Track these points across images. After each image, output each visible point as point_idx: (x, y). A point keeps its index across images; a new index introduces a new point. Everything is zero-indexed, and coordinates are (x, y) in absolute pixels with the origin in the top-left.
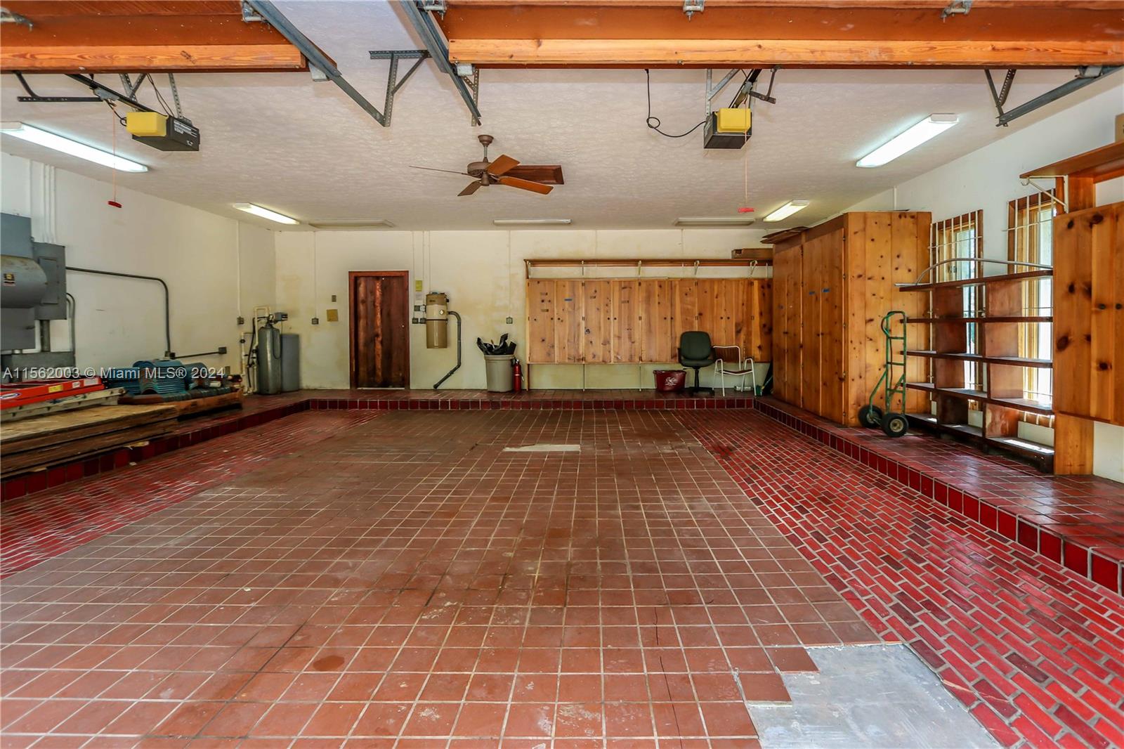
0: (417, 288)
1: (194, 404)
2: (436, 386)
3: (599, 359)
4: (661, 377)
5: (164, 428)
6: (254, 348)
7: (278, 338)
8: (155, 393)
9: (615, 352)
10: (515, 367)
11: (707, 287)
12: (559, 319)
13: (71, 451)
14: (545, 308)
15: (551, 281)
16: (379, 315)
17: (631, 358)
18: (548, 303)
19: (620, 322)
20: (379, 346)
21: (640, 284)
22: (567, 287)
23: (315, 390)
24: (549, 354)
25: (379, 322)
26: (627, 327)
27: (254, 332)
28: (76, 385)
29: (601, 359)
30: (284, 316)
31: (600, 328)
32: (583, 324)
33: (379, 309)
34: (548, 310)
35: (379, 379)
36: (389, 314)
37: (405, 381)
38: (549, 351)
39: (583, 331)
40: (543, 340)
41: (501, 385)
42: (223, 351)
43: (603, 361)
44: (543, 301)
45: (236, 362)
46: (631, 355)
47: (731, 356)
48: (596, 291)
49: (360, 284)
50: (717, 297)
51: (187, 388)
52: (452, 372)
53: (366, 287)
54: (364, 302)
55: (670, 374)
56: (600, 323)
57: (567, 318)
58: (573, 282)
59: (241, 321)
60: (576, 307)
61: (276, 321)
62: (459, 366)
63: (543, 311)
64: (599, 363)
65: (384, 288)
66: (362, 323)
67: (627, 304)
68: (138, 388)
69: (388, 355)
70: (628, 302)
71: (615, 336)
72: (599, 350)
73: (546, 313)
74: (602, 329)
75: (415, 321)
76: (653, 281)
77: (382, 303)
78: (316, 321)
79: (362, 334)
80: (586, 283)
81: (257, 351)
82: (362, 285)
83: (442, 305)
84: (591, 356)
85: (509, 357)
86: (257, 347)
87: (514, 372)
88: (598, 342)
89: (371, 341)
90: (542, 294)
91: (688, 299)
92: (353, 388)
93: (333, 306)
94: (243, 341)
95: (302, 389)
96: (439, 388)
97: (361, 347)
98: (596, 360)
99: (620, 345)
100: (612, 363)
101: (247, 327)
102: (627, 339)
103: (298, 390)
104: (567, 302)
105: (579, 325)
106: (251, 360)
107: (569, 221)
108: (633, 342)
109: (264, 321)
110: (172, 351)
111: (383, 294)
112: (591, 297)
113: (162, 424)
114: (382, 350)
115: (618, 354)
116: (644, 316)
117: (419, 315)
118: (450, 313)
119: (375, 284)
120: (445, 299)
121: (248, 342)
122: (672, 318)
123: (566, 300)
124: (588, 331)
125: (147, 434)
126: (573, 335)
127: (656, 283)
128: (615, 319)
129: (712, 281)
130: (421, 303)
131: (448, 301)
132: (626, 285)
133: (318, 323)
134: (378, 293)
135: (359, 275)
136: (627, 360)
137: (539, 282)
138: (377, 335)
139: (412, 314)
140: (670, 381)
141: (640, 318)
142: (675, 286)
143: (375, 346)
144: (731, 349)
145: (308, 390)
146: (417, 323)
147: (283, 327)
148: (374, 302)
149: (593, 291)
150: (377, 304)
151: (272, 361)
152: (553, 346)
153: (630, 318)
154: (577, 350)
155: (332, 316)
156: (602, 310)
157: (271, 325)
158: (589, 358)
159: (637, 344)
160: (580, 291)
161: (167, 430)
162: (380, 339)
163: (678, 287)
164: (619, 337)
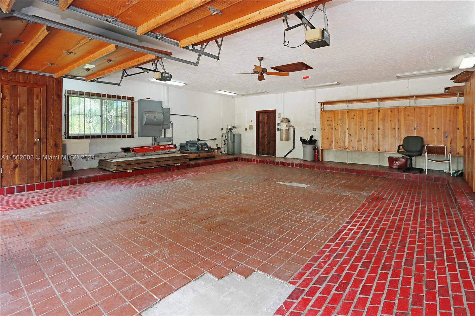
0: (279, 116)
1: (199, 155)
2: (285, 156)
3: (355, 149)
4: (391, 160)
5: (185, 161)
6: (226, 138)
7: (233, 135)
8: (188, 151)
9: (364, 146)
10: (315, 150)
11: (423, 111)
12: (335, 129)
13: (159, 164)
14: (329, 124)
15: (332, 111)
16: (266, 127)
17: (374, 149)
18: (330, 122)
19: (367, 131)
20: (266, 139)
21: (379, 111)
22: (340, 114)
23: (245, 154)
24: (330, 145)
25: (266, 130)
26: (371, 133)
27: (226, 133)
28: (167, 147)
29: (356, 149)
30: (235, 128)
31: (356, 133)
32: (347, 132)
33: (266, 125)
34: (330, 125)
35: (266, 152)
36: (269, 127)
37: (274, 154)
38: (331, 144)
39: (347, 134)
40: (328, 139)
41: (309, 158)
42: (215, 139)
43: (358, 150)
44: (328, 121)
45: (220, 143)
46: (373, 148)
47: (440, 151)
48: (354, 115)
49: (260, 115)
50: (430, 117)
51: (198, 150)
52: (291, 151)
53: (262, 117)
54: (261, 122)
55: (397, 159)
56: (356, 131)
57: (340, 129)
58: (343, 112)
59: (222, 129)
60: (344, 124)
61: (232, 130)
62: (294, 148)
63: (328, 125)
64: (355, 151)
65: (268, 117)
66: (261, 130)
67: (371, 122)
68: (185, 149)
69: (269, 143)
70: (372, 120)
71: (364, 137)
72: (355, 144)
73: (329, 126)
74: (357, 134)
75: (278, 129)
76: (387, 109)
77: (267, 122)
78: (246, 129)
79: (260, 134)
80: (349, 112)
81: (227, 140)
82: (261, 116)
83: (287, 123)
84: (351, 147)
85: (313, 146)
86: (227, 138)
87: (315, 152)
88: (355, 140)
89: (263, 137)
90: (327, 117)
91: (410, 118)
92: (257, 155)
93: (251, 124)
94: (222, 136)
95: (242, 154)
96: (286, 157)
97: (260, 139)
98: (354, 149)
99: (367, 142)
100: (363, 151)
101: (224, 131)
102: (371, 140)
103: (240, 153)
104: (340, 121)
105: (345, 132)
106: (225, 142)
107: (336, 83)
108: (375, 141)
109: (228, 129)
110: (199, 138)
111: (268, 119)
112: (352, 119)
113: (184, 160)
114: (267, 140)
115: (366, 147)
116: (381, 127)
117: (279, 127)
118: (290, 126)
119: (265, 115)
120: (288, 121)
121: (224, 136)
122: (398, 129)
123: (339, 120)
124: (350, 135)
125: (180, 162)
126: (342, 136)
127: (389, 110)
128: (365, 129)
129: (426, 108)
130: (279, 122)
131: (289, 121)
132: (371, 112)
133: (246, 130)
134: (266, 119)
135: (260, 112)
136: (371, 150)
137: (326, 112)
138: (265, 135)
139: (277, 127)
140: (397, 163)
141: (379, 129)
142: (401, 111)
143: (265, 139)
144: (440, 147)
145: (244, 154)
146: (278, 130)
147: (235, 131)
148: (265, 122)
149: (353, 115)
150: (266, 123)
151: (231, 143)
152: (333, 142)
153: (373, 129)
154: (344, 144)
155: (251, 127)
156: (357, 125)
157: (231, 131)
158: (351, 148)
159: (377, 142)
160: (346, 116)
161: (185, 162)
162: (266, 136)
163: (403, 112)
164: (367, 138)
